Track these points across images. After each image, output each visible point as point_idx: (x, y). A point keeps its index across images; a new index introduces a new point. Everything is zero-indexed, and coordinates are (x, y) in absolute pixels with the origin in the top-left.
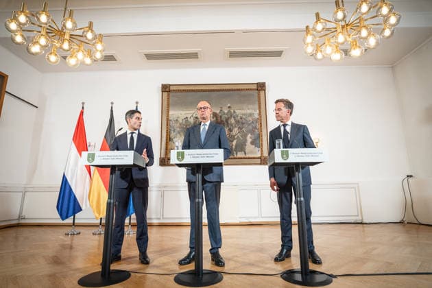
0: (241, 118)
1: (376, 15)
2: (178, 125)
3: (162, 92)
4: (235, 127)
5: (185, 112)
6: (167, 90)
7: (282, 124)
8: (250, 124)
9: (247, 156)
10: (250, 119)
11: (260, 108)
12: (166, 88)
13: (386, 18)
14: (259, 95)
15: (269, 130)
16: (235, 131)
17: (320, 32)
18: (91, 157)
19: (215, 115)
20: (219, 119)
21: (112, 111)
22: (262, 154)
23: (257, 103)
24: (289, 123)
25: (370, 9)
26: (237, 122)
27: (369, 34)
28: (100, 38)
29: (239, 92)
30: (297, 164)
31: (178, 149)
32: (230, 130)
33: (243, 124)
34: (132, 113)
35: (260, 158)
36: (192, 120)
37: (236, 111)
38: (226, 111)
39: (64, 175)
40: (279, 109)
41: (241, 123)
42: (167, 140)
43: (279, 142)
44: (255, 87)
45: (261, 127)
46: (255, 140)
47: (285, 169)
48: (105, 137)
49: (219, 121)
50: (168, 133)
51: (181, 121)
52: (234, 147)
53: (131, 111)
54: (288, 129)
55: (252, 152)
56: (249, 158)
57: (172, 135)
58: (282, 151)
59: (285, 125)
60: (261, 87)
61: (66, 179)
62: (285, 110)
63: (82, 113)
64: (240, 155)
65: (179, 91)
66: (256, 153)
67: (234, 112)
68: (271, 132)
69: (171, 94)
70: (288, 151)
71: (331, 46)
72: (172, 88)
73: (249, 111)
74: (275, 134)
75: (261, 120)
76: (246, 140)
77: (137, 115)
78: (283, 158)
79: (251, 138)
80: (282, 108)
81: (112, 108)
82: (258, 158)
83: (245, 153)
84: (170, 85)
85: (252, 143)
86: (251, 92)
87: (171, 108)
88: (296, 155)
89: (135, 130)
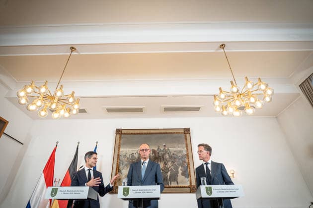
0: (173, 154)
1: (257, 89)
2: (126, 159)
3: (116, 134)
4: (169, 161)
5: (132, 149)
6: (120, 133)
7: (204, 162)
8: (179, 159)
9: (179, 185)
10: (180, 154)
11: (187, 146)
12: (119, 132)
13: (265, 91)
14: (186, 136)
15: (196, 167)
16: (169, 164)
17: (224, 99)
18: (54, 192)
19: (154, 151)
20: (157, 154)
21: (77, 148)
22: (191, 183)
23: (185, 142)
24: (210, 162)
25: (253, 86)
26: (171, 157)
27: (256, 100)
28: (77, 101)
29: (171, 135)
30: (220, 199)
31: (124, 185)
32: (166, 164)
33: (175, 158)
34: (90, 154)
35: (189, 187)
36: (136, 156)
37: (170, 149)
38: (162, 149)
39: (29, 202)
40: (201, 151)
41: (173, 158)
42: (116, 171)
43: (204, 179)
44: (183, 131)
45: (189, 161)
46: (185, 171)
47: (210, 201)
48: (69, 169)
49: (157, 156)
50: (118, 166)
51: (128, 156)
52: (168, 177)
53: (90, 152)
54: (210, 166)
55: (182, 182)
56: (181, 187)
57: (121, 167)
58: (206, 187)
59: (207, 164)
60: (187, 131)
61: (30, 206)
62: (205, 152)
63: (55, 150)
64: (174, 184)
65: (128, 134)
66: (185, 182)
67: (168, 149)
68: (196, 169)
69: (122, 136)
70: (211, 187)
71: (232, 107)
72: (123, 132)
73: (179, 149)
74: (200, 171)
75: (188, 156)
76: (177, 172)
77: (94, 156)
78: (208, 193)
79: (181, 170)
80: (203, 150)
81: (78, 146)
82: (188, 187)
83: (177, 183)
84: (122, 129)
85: (183, 174)
86: (180, 135)
87: (121, 146)
88: (218, 191)
89: (91, 167)
